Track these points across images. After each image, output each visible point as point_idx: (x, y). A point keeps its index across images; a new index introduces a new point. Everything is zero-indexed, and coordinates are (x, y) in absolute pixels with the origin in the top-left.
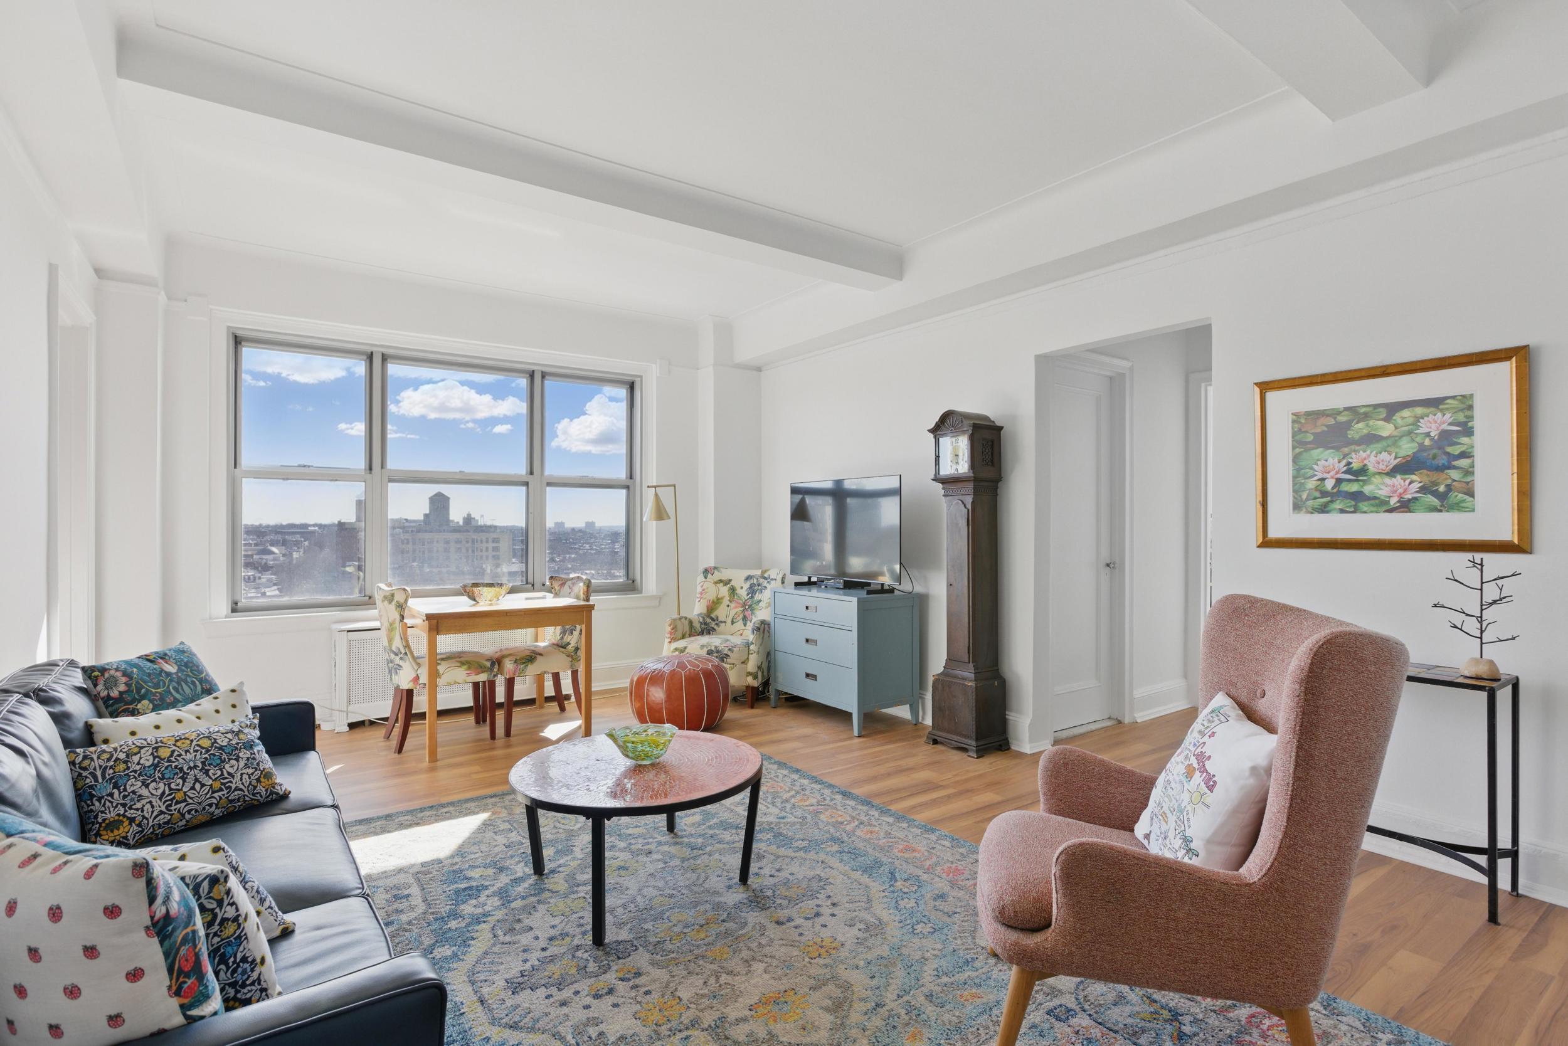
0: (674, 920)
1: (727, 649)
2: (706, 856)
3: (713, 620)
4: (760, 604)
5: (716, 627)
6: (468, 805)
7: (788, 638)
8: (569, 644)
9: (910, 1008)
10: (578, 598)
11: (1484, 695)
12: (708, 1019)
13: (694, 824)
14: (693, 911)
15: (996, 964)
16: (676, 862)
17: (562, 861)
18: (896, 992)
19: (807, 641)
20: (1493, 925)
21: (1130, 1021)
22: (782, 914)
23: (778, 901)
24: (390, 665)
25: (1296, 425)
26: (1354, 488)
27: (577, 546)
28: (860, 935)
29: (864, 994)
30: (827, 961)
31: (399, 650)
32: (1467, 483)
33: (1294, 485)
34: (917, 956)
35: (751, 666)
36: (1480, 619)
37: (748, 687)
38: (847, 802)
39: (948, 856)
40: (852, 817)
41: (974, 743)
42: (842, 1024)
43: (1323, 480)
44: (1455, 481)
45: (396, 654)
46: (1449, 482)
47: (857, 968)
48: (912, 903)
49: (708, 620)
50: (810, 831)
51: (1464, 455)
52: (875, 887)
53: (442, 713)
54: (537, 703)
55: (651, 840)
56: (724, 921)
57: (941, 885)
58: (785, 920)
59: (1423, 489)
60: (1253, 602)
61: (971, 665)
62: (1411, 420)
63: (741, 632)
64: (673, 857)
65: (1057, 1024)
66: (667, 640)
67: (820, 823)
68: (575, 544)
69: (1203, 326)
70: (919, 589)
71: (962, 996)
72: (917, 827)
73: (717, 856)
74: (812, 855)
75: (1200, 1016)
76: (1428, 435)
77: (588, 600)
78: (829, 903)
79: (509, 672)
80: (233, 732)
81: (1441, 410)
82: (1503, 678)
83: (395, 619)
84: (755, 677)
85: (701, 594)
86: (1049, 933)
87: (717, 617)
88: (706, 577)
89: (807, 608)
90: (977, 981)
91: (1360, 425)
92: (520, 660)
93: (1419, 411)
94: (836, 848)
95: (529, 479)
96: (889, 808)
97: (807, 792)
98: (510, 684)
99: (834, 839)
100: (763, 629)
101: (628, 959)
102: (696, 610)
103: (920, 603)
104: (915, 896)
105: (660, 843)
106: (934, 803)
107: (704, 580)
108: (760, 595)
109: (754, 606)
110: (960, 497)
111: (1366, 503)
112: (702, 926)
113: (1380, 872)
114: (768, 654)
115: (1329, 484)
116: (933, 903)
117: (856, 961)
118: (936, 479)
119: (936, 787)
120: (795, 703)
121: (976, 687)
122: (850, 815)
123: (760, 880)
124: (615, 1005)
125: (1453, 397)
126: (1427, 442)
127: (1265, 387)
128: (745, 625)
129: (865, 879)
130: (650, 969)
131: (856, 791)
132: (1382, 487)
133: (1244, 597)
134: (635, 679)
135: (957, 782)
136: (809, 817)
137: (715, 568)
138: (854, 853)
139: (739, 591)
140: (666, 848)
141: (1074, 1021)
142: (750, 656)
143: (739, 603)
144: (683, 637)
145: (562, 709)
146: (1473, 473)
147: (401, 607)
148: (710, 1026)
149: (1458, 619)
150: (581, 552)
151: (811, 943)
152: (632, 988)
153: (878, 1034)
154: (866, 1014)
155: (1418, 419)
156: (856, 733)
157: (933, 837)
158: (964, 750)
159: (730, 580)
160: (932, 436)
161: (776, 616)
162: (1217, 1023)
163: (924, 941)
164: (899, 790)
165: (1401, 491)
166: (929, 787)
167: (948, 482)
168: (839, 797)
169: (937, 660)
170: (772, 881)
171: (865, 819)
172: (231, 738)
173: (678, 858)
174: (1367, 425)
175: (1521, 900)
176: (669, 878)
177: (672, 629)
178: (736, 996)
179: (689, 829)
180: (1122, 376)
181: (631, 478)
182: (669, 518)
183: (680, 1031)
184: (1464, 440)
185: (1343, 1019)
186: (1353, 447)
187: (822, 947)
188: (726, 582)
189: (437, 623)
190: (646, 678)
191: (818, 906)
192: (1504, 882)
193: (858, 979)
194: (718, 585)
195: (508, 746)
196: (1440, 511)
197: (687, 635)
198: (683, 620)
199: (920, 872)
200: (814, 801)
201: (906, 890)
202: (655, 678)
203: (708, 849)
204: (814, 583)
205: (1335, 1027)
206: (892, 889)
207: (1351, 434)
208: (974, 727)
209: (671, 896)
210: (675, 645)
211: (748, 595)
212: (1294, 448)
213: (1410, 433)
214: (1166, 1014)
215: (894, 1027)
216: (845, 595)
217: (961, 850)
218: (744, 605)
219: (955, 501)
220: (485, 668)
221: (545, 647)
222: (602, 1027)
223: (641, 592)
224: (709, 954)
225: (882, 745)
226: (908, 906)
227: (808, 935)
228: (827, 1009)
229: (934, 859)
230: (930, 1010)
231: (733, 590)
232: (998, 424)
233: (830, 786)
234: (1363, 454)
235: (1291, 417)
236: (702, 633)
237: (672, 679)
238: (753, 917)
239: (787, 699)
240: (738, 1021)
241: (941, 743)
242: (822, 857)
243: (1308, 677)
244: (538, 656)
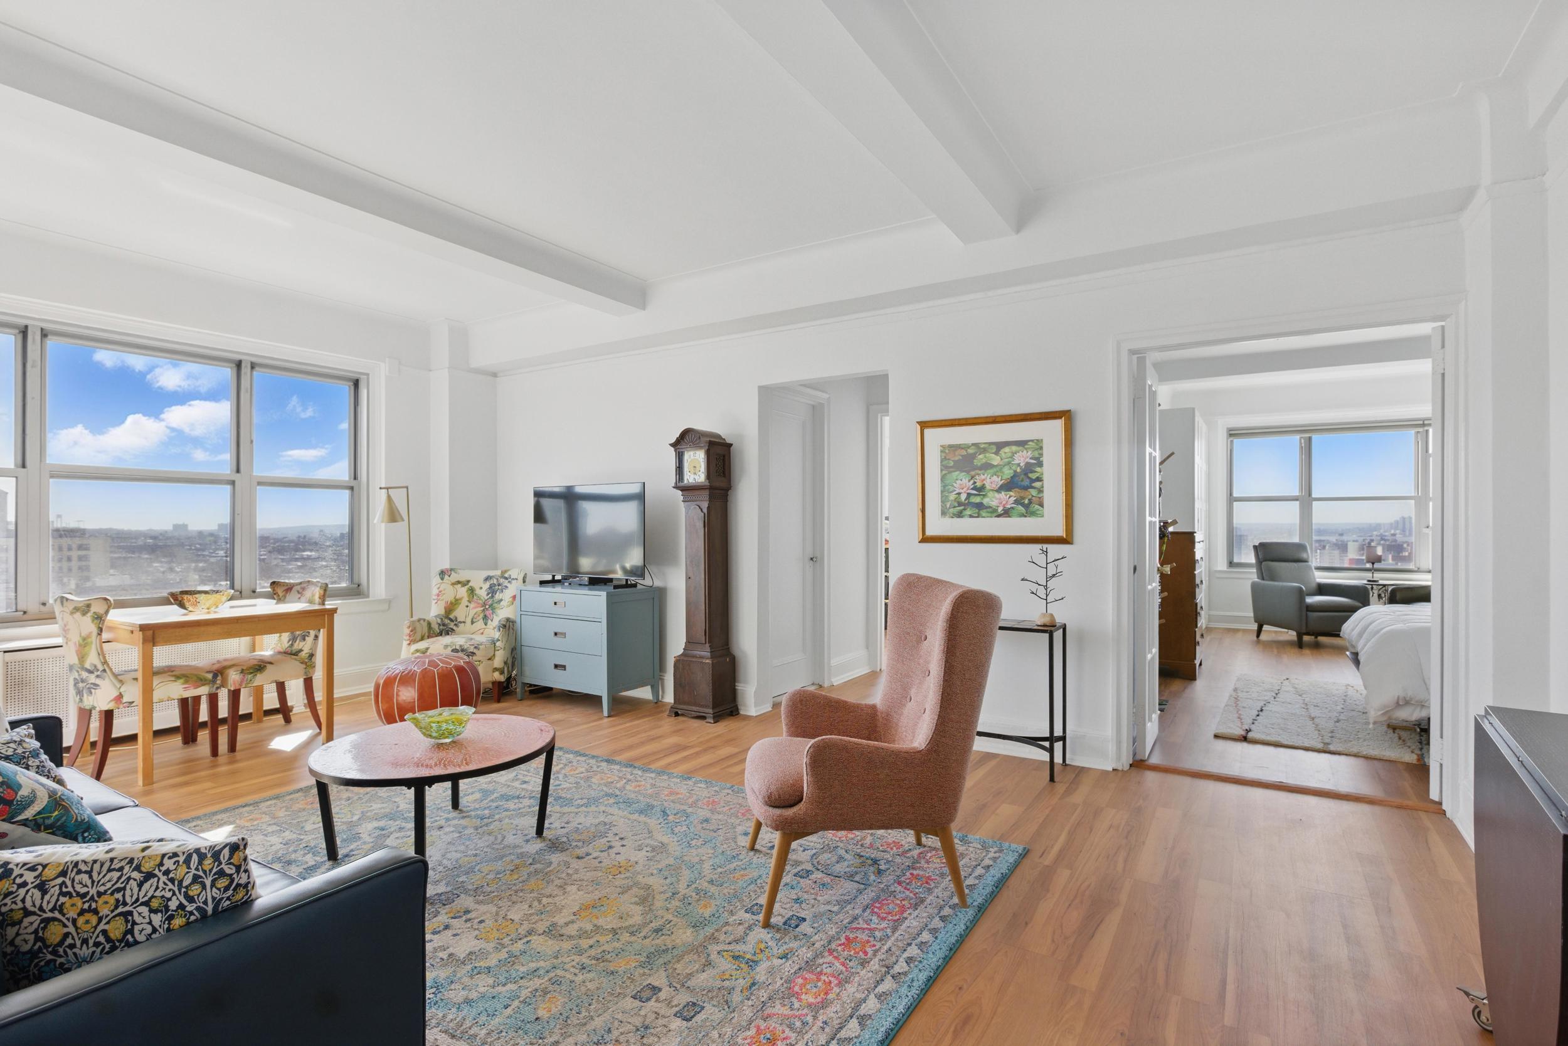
0: (485, 870)
1: (472, 647)
2: (497, 823)
3: (452, 620)
4: (502, 603)
5: (454, 628)
6: (219, 817)
7: (534, 633)
8: (301, 650)
9: (698, 891)
10: (311, 602)
11: (1047, 635)
12: (541, 927)
13: (475, 800)
14: (500, 862)
15: (754, 855)
16: (471, 831)
17: (352, 847)
18: (686, 884)
19: (556, 634)
20: (1052, 783)
21: (847, 870)
22: (581, 852)
23: (574, 844)
24: (81, 685)
25: (943, 454)
26: (977, 500)
27: (206, 553)
28: (649, 854)
29: (662, 889)
30: (628, 875)
31: (95, 666)
32: (1040, 498)
33: (942, 497)
34: (697, 859)
35: (498, 662)
36: (1046, 587)
37: (494, 683)
38: (612, 767)
39: (705, 793)
40: (619, 777)
41: (711, 711)
42: (650, 909)
43: (959, 494)
44: (1033, 496)
45: (91, 672)
46: (1030, 497)
47: (652, 875)
48: (685, 828)
49: (447, 621)
50: (586, 792)
51: (1039, 479)
52: (652, 822)
53: (159, 733)
54: (254, 716)
55: (438, 818)
56: (531, 864)
57: (703, 813)
58: (584, 856)
59: (1016, 502)
60: (919, 578)
61: (707, 645)
62: (1010, 455)
63: (482, 631)
64: (465, 827)
65: (802, 880)
66: (405, 643)
67: (593, 785)
68: (203, 550)
69: (884, 375)
70: (658, 583)
71: (734, 877)
72: (676, 777)
73: (507, 820)
74: (593, 808)
75: (890, 859)
76: (1019, 465)
77: (324, 604)
78: (617, 838)
79: (234, 684)
80: (15, 742)
81: (1026, 449)
82: (1058, 625)
83: (91, 633)
84: (502, 673)
85: (438, 595)
86: (802, 805)
87: (456, 618)
88: (442, 579)
89: (555, 603)
90: (743, 867)
91: (981, 456)
92: (247, 669)
93: (1014, 448)
94: (612, 801)
95: (236, 477)
96: (650, 767)
97: (574, 764)
98: (235, 696)
99: (607, 795)
100: (508, 626)
101: (452, 904)
102: (434, 611)
103: (659, 596)
104: (686, 823)
105: (447, 820)
106: (686, 759)
107: (440, 581)
108: (501, 595)
109: (495, 605)
110: (698, 503)
111: (985, 510)
112: (512, 871)
113: (993, 763)
114: (513, 650)
115: (963, 497)
116: (700, 826)
117: (650, 871)
118: (676, 487)
119: (685, 748)
120: (540, 695)
121: (713, 663)
122: (617, 776)
123: (553, 832)
124: (455, 935)
125: (1032, 441)
126: (1019, 470)
127: (924, 425)
128: (486, 624)
129: (642, 818)
130: (477, 906)
131: (618, 759)
132: (994, 499)
133: (913, 575)
134: (382, 682)
135: (701, 742)
136: (582, 782)
137: (451, 570)
138: (628, 803)
139: (478, 591)
140: (456, 822)
141: (812, 877)
142: (497, 652)
143: (479, 604)
144: (422, 639)
145: (288, 720)
146: (1042, 492)
147: (99, 619)
148: (544, 931)
149: (1034, 587)
150: (212, 560)
151: (610, 866)
152: (466, 921)
153: (679, 910)
154: (666, 900)
155: (1014, 453)
156: (606, 713)
157: (690, 783)
158: (703, 718)
159: (468, 581)
160: (673, 449)
161: (522, 613)
162: (900, 861)
163: (699, 850)
164: (654, 753)
165: (1004, 502)
166: (679, 748)
167: (688, 490)
168: (604, 764)
169: (676, 643)
170: (564, 831)
171: (630, 777)
172: (15, 747)
173: (471, 827)
174: (985, 457)
175: (1068, 768)
176: (468, 843)
177: (411, 631)
178: (560, 910)
179: (473, 805)
180: (822, 405)
181: (355, 478)
182: (403, 520)
183: (520, 939)
184: (1038, 469)
185: (971, 845)
186: (977, 471)
187: (620, 867)
188: (465, 583)
189: (152, 634)
190: (396, 678)
191: (608, 842)
192: (1058, 759)
193: (656, 882)
194: (455, 586)
195: (232, 762)
196: (1026, 516)
197: (426, 637)
198: (422, 622)
199: (685, 807)
200: (583, 770)
201: (677, 821)
202: (406, 679)
203: (497, 817)
204: (559, 581)
205: (967, 850)
206: (666, 821)
207: (976, 462)
208: (711, 697)
209: (476, 855)
210: (414, 647)
211: (488, 594)
212: (942, 470)
213: (1009, 463)
214: (870, 862)
215: (689, 904)
216: (590, 589)
217: (714, 789)
218: (484, 604)
219: (693, 505)
220: (206, 680)
221: (272, 656)
222: (451, 950)
223: (368, 596)
224: (526, 887)
225: (631, 721)
226: (682, 831)
227: (606, 862)
228: (636, 903)
229: (695, 797)
230: (713, 889)
231: (472, 591)
232: (728, 441)
233: (593, 757)
234: (983, 477)
235: (940, 448)
236: (440, 634)
237: (424, 677)
238: (556, 858)
239: (531, 692)
240: (567, 924)
241: (683, 715)
242: (602, 808)
243: (950, 618)
244: (268, 665)
